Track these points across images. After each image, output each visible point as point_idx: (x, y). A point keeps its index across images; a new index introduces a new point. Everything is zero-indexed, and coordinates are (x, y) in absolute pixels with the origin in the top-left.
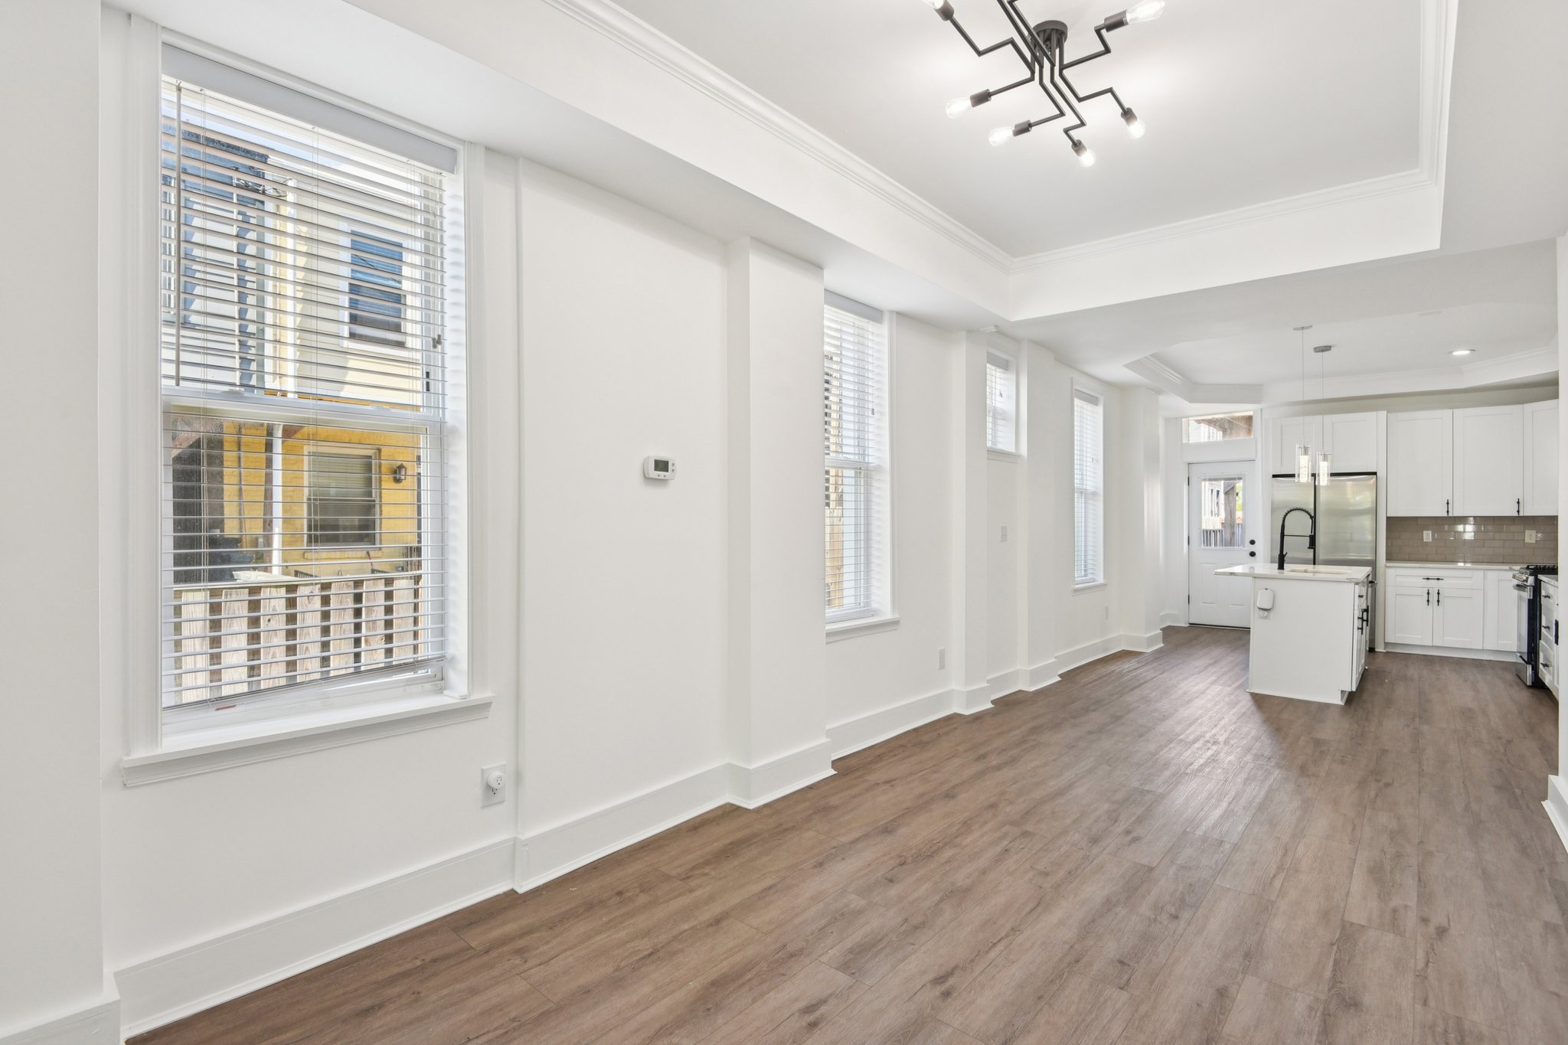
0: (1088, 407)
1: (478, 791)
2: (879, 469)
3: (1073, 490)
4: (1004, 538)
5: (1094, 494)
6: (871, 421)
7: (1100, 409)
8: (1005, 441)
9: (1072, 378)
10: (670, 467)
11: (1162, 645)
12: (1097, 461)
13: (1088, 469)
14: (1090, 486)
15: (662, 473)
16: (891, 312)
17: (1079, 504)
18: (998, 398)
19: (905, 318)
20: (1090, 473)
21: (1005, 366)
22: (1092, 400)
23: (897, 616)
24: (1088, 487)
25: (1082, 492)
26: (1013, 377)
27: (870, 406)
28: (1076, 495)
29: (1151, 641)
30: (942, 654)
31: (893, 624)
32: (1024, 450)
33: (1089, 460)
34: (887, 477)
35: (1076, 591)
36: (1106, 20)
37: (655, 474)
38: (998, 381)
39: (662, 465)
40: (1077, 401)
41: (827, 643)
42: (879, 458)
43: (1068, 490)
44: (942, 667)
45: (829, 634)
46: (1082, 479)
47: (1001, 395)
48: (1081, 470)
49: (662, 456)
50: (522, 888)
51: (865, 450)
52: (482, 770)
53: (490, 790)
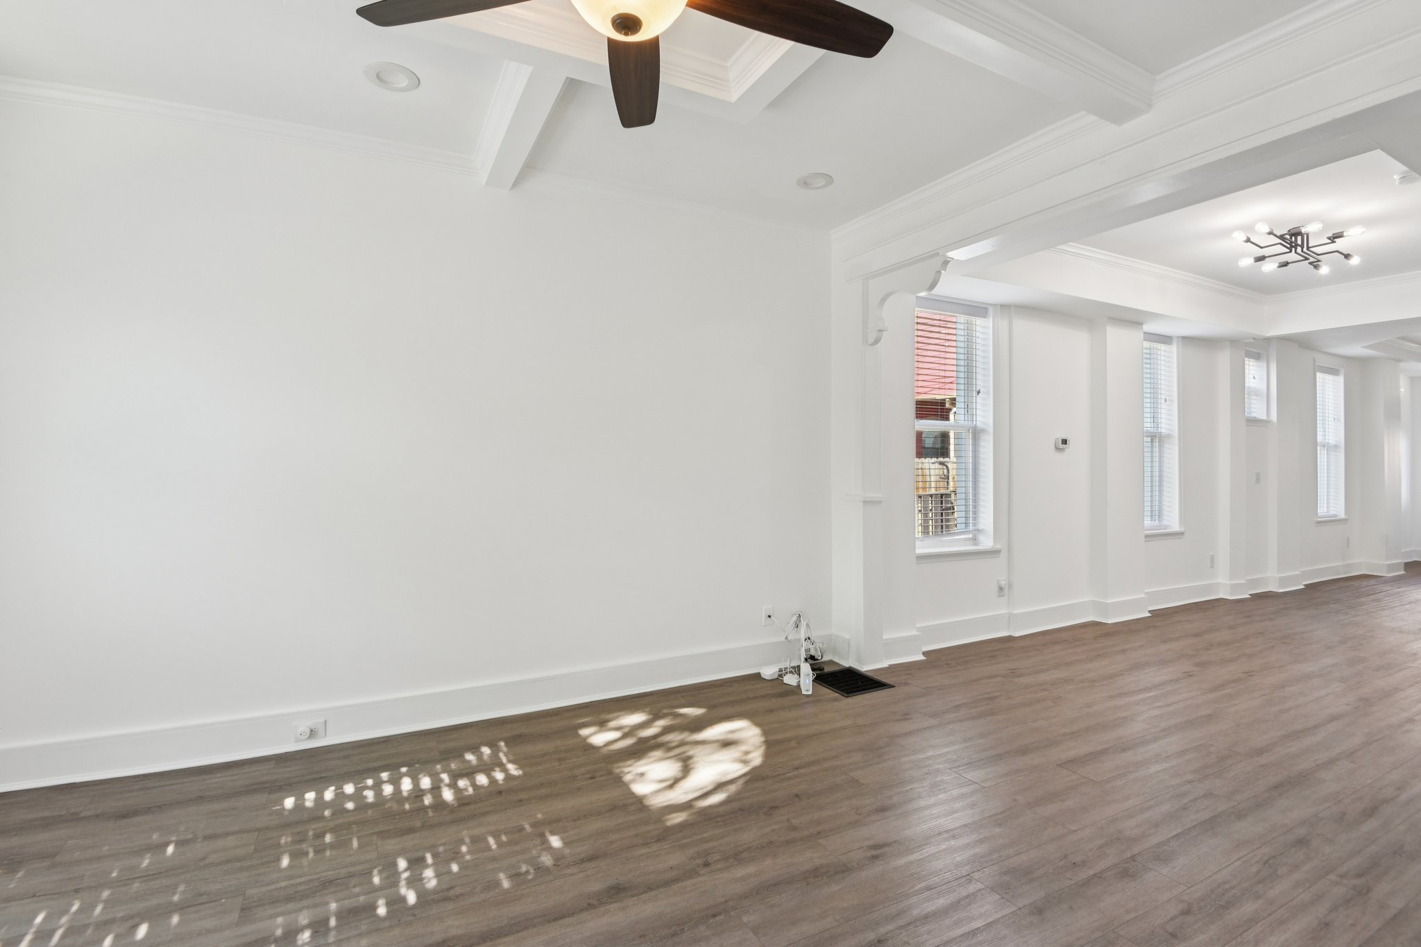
0: (1329, 378)
1: (996, 589)
2: (1169, 436)
3: (1315, 443)
4: (1258, 480)
5: (1336, 447)
6: (1163, 406)
7: (1340, 379)
8: (1257, 409)
9: (1314, 359)
10: (1068, 442)
11: (1403, 572)
12: (1338, 420)
13: (1330, 423)
14: (1331, 440)
15: (1065, 446)
16: (1178, 337)
17: (1322, 456)
18: (1252, 380)
19: (1187, 340)
20: (1331, 428)
21: (1257, 357)
22: (1333, 371)
23: (1183, 529)
24: (1330, 442)
25: (1324, 446)
26: (1265, 365)
27: (1163, 397)
28: (1318, 448)
29: (1391, 568)
30: (1212, 558)
31: (1179, 534)
32: (1274, 417)
33: (1332, 419)
34: (1176, 441)
35: (1318, 522)
36: (1333, 234)
37: (1062, 446)
38: (1251, 368)
39: (1065, 442)
40: (1319, 375)
41: (1146, 541)
42: (1169, 429)
43: (1312, 445)
44: (1212, 567)
45: (1147, 536)
46: (1325, 435)
47: (1254, 378)
48: (1324, 428)
49: (1064, 437)
50: (1017, 634)
51: (1158, 425)
52: (998, 580)
53: (1001, 589)
